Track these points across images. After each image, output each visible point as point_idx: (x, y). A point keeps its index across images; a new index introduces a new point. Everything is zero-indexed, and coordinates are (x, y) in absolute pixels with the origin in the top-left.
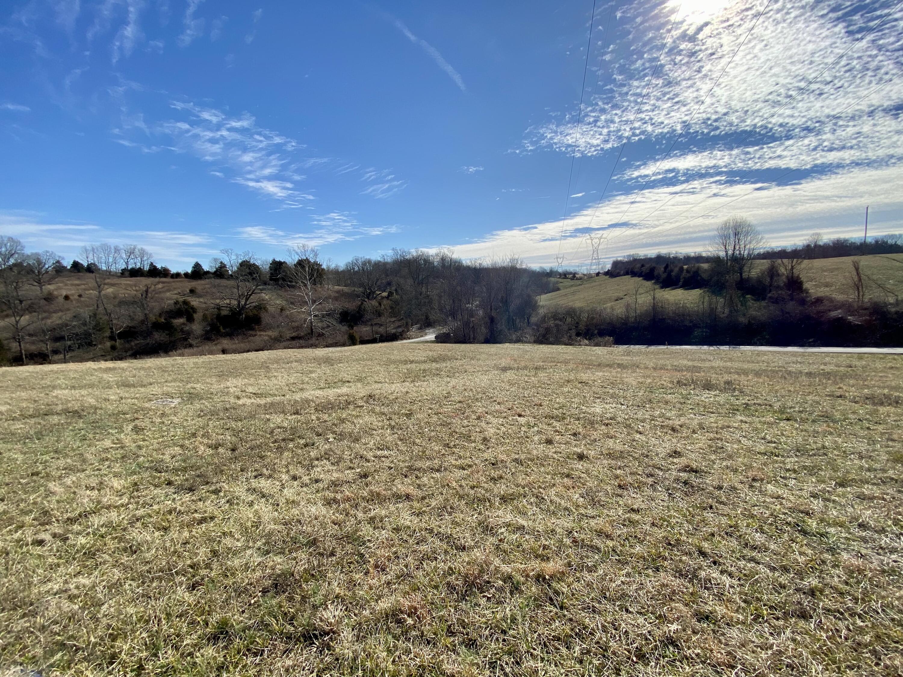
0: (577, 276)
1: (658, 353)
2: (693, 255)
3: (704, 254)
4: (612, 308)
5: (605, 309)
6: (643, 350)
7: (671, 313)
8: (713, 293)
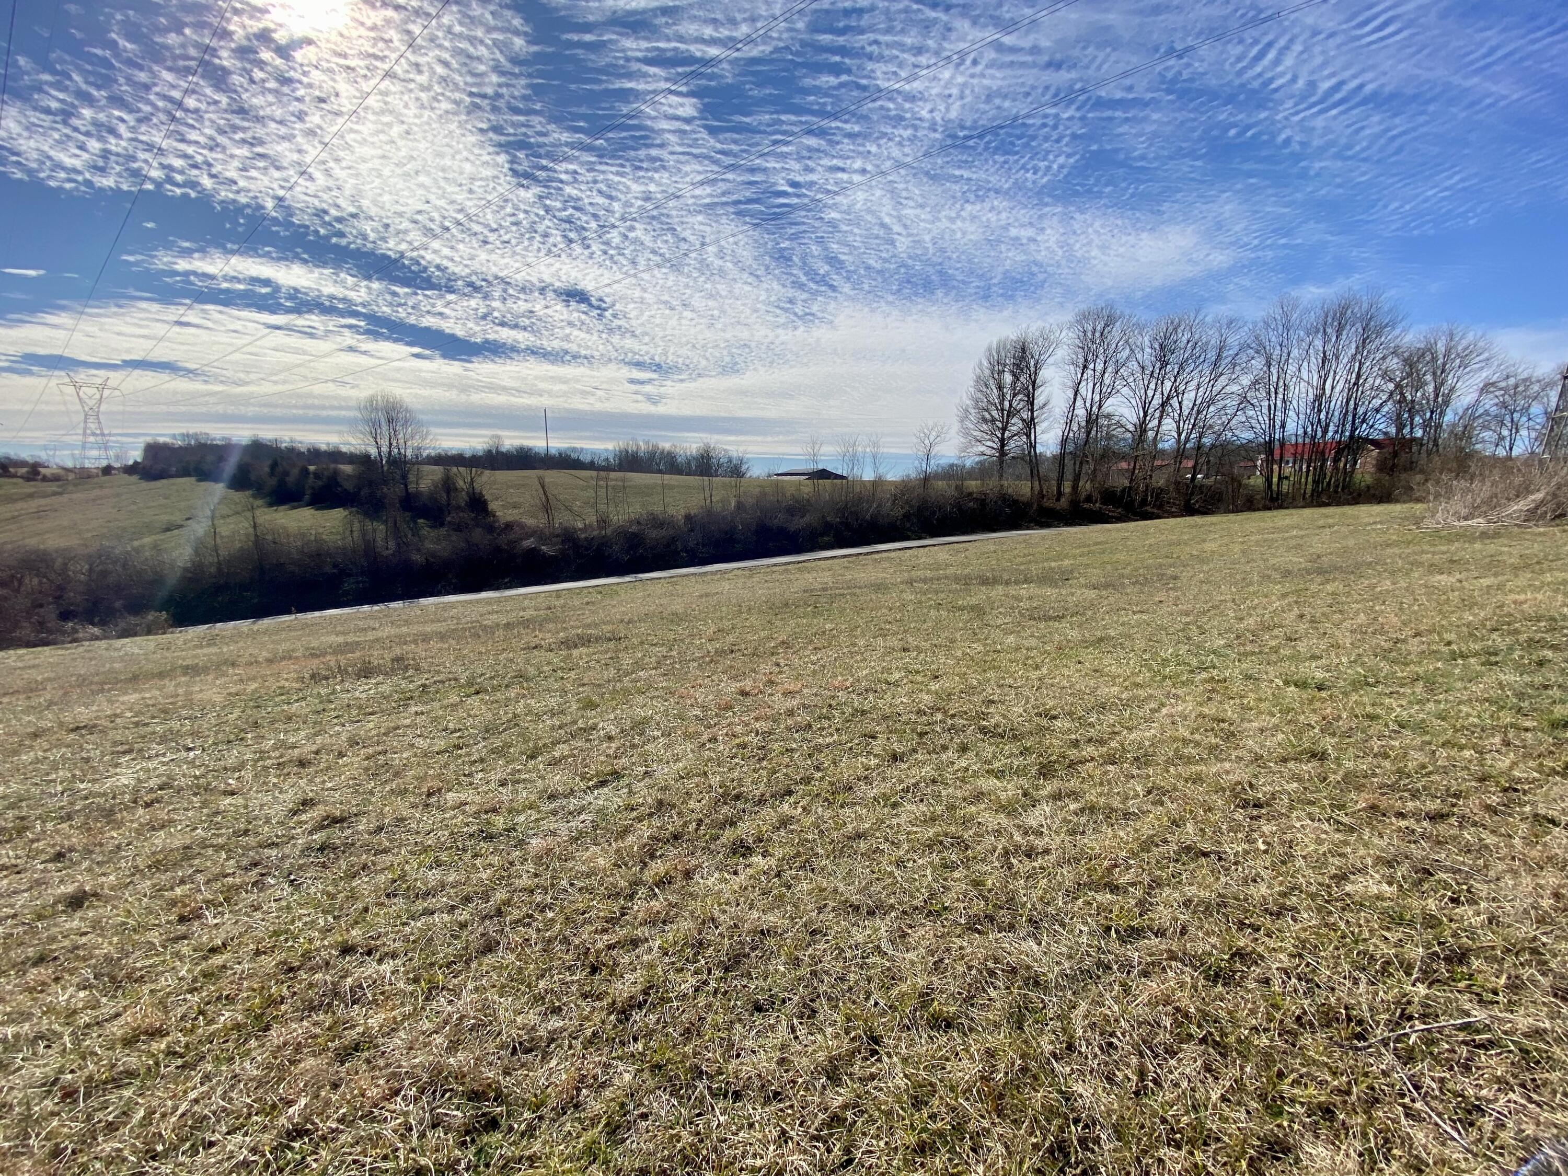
0: (43, 471)
1: (277, 632)
2: (324, 447)
3: (344, 449)
4: (155, 546)
5: (137, 550)
6: (245, 629)
7: (294, 551)
8: (367, 514)
